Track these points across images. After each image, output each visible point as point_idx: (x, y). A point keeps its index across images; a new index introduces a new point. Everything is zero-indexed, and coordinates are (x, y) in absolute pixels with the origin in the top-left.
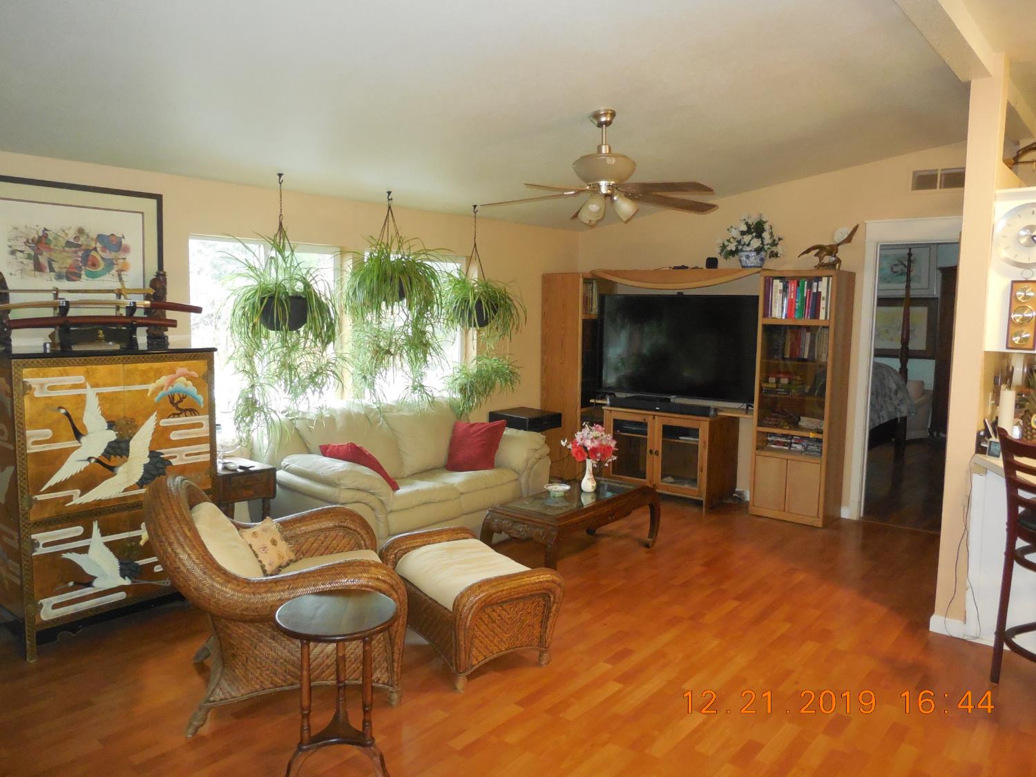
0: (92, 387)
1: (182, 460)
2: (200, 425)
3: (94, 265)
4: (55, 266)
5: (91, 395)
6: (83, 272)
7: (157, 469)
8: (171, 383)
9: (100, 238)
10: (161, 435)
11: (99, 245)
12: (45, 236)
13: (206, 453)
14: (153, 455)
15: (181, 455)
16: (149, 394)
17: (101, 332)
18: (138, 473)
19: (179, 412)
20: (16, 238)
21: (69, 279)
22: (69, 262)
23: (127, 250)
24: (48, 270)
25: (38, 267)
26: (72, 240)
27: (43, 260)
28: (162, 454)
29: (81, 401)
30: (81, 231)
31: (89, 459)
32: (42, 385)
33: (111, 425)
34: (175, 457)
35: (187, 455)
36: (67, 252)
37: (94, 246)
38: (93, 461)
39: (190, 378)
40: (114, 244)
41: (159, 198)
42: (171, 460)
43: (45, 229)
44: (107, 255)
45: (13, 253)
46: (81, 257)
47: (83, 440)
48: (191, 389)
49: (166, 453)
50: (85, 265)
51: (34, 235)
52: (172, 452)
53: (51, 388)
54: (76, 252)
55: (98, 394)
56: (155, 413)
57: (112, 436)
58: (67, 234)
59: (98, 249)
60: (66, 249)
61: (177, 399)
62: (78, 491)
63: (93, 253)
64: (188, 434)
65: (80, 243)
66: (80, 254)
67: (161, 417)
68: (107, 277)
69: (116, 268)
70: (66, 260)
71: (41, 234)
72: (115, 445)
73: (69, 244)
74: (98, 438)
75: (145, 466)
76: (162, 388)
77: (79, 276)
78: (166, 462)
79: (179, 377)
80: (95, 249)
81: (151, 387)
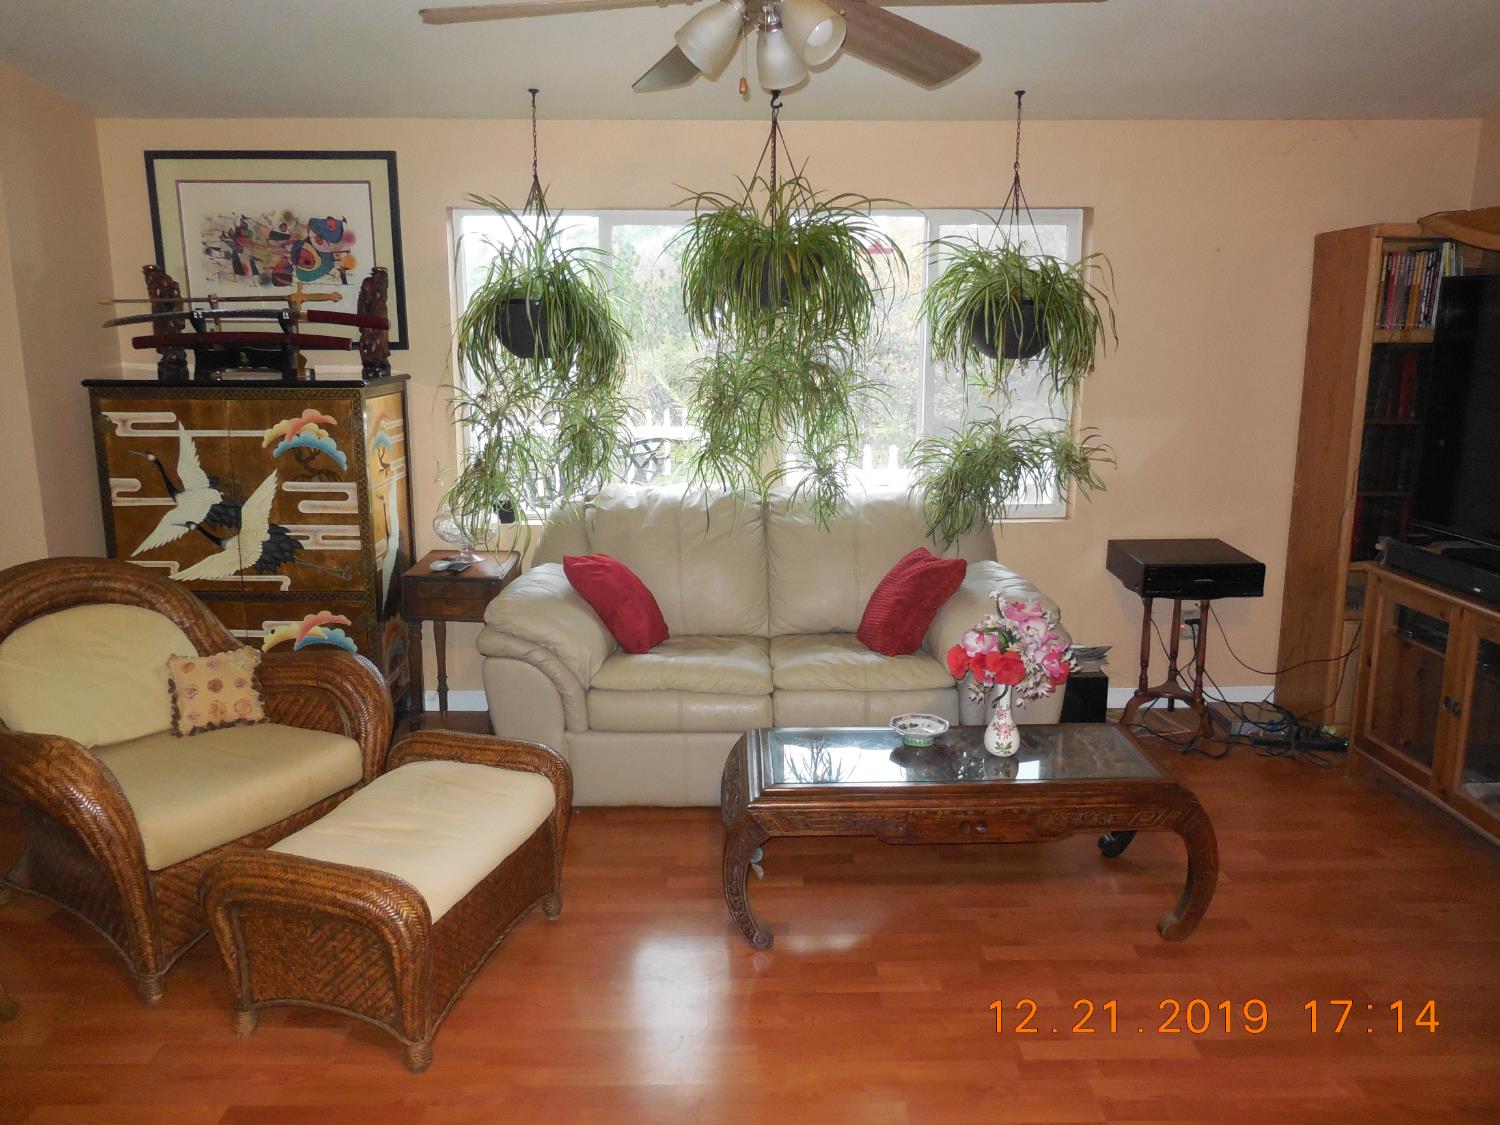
0: (186, 429)
1: (317, 543)
2: (344, 496)
3: (308, 262)
4: (258, 265)
5: (186, 437)
6: (294, 273)
7: (282, 551)
8: (296, 431)
9: (314, 224)
10: (285, 505)
11: (312, 235)
12: (244, 226)
13: (356, 538)
14: (274, 529)
15: (315, 536)
16: (264, 445)
17: (243, 354)
18: (254, 554)
19: (309, 474)
20: (210, 233)
21: (277, 284)
22: (276, 259)
23: (350, 238)
24: (250, 272)
25: (239, 270)
26: (277, 230)
27: (244, 259)
28: (288, 531)
29: (174, 443)
30: (288, 216)
31: (189, 524)
32: (124, 422)
33: (215, 483)
34: (307, 538)
35: (323, 538)
36: (270, 246)
37: (306, 235)
38: (193, 527)
39: (323, 425)
40: (332, 230)
41: (390, 157)
42: (301, 542)
43: (244, 217)
44: (326, 248)
45: (208, 251)
46: (291, 253)
47: (180, 497)
48: (328, 443)
49: (294, 530)
50: (297, 264)
51: (231, 226)
52: (302, 531)
53: (135, 426)
54: (283, 246)
55: (194, 439)
56: (275, 472)
57: (216, 497)
58: (270, 222)
59: (313, 240)
60: (272, 242)
61: (306, 454)
62: (176, 564)
63: (306, 246)
64: (324, 507)
65: (287, 232)
66: (289, 248)
67: (285, 476)
68: (325, 279)
69: (337, 265)
70: (273, 257)
71: (238, 224)
72: (220, 509)
73: (273, 235)
74: (197, 499)
75: (264, 544)
76: (282, 437)
77: (290, 279)
78: (294, 544)
79: (308, 422)
80: (308, 240)
81: (267, 435)
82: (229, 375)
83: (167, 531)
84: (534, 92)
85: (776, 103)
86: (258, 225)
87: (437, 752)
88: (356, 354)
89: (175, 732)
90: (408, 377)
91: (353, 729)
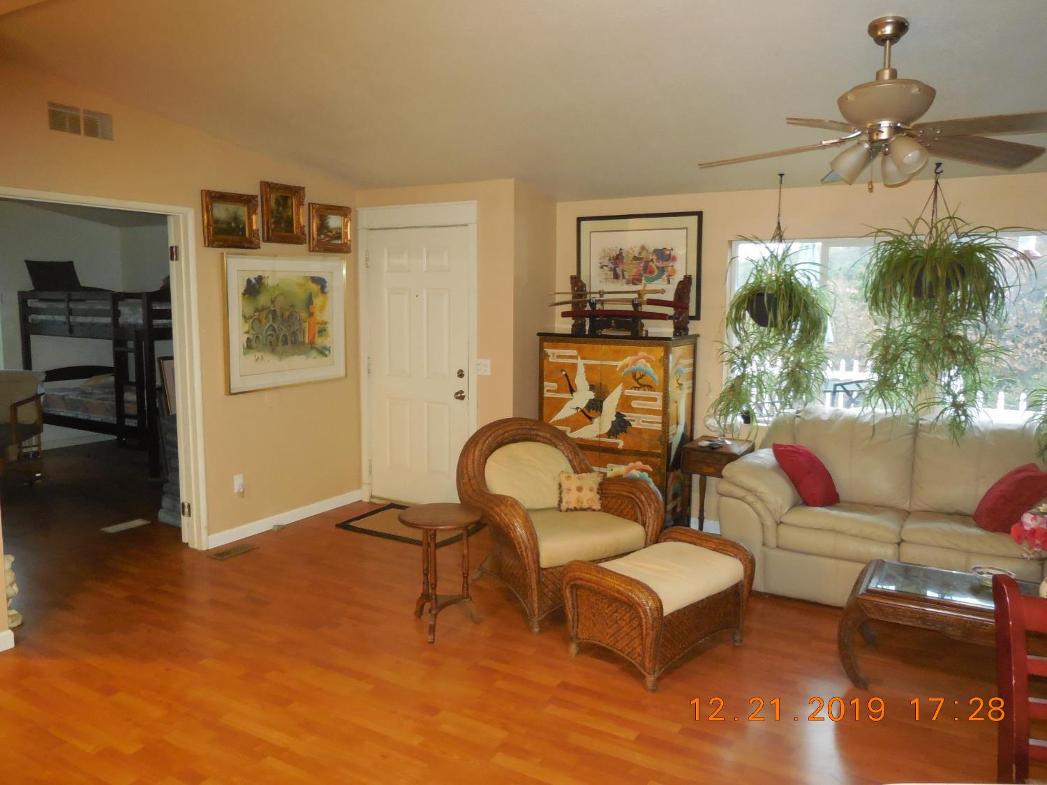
0: (581, 359)
1: (639, 424)
2: (655, 400)
3: (651, 272)
4: (626, 274)
5: (581, 364)
6: (643, 278)
7: (621, 427)
8: (634, 362)
9: (656, 252)
10: (625, 402)
11: (655, 257)
12: (621, 254)
13: (658, 423)
14: (618, 415)
15: (638, 420)
16: (618, 369)
17: (613, 321)
18: (607, 427)
19: (639, 386)
20: (604, 258)
21: (634, 284)
22: (635, 271)
23: (674, 259)
24: (621, 278)
25: (616, 277)
26: (637, 255)
27: (619, 271)
28: (625, 416)
29: (574, 366)
30: (643, 248)
31: (577, 408)
32: (554, 354)
33: (592, 388)
34: (634, 421)
35: (643, 421)
36: (633, 264)
37: (651, 258)
38: (579, 410)
39: (648, 360)
40: (664, 255)
41: (700, 214)
42: (631, 422)
43: (621, 249)
44: (660, 264)
45: (602, 267)
46: (643, 267)
47: (574, 394)
48: (648, 368)
49: (628, 416)
50: (646, 273)
51: (614, 254)
52: (632, 417)
53: (559, 357)
54: (639, 264)
55: (584, 364)
56: (621, 384)
57: (591, 395)
58: (634, 251)
59: (654, 260)
60: (634, 262)
61: (638, 376)
62: (569, 429)
63: (651, 264)
64: (645, 405)
65: (641, 257)
66: (642, 265)
67: (626, 387)
68: (659, 281)
69: (666, 274)
70: (631, 269)
71: (618, 253)
72: (593, 402)
73: (635, 258)
74: (583, 396)
75: (613, 422)
76: (627, 366)
77: (640, 281)
78: (627, 424)
79: (640, 359)
80: (652, 260)
81: (620, 364)
82: (605, 332)
83: (567, 412)
84: (781, 175)
85: (938, 171)
86: (628, 252)
87: (683, 538)
88: (671, 322)
89: (559, 509)
90: (698, 336)
91: (642, 520)
